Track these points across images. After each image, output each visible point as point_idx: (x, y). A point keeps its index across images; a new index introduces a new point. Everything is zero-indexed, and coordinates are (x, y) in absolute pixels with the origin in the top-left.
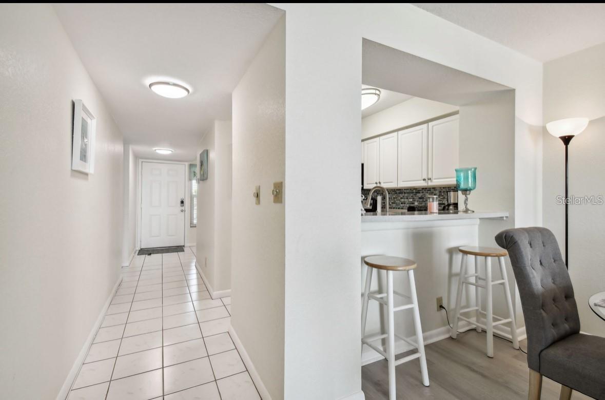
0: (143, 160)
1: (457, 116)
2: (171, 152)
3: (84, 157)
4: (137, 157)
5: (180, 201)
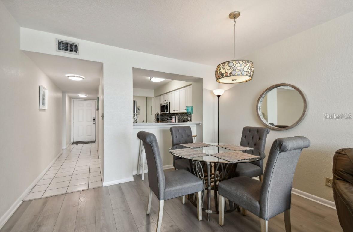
0: (74, 99)
1: (191, 86)
2: (86, 96)
3: (43, 104)
4: (70, 98)
5: (93, 119)
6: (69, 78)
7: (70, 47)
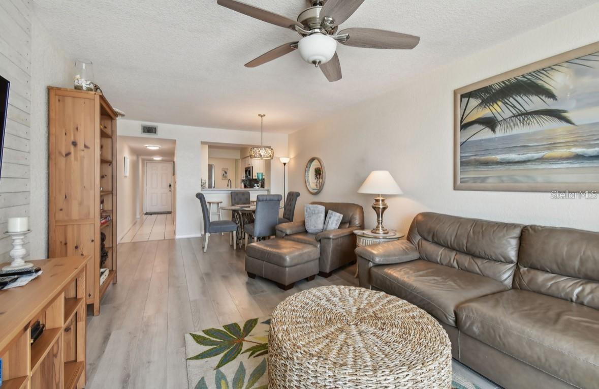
0: (148, 160)
5: (169, 185)
6: (148, 148)
7: (151, 130)
